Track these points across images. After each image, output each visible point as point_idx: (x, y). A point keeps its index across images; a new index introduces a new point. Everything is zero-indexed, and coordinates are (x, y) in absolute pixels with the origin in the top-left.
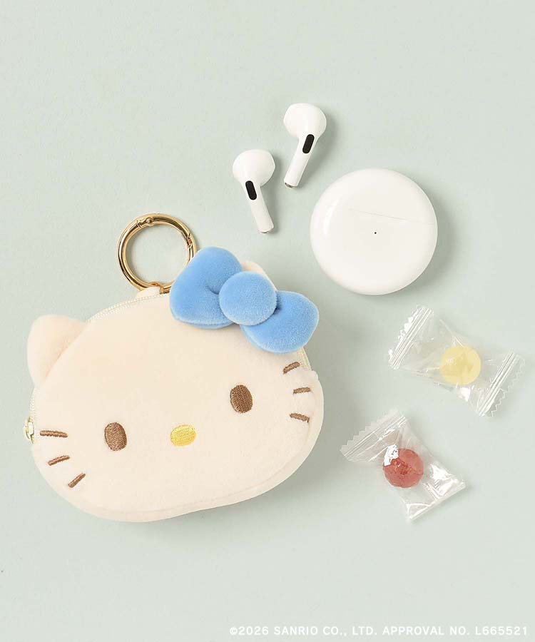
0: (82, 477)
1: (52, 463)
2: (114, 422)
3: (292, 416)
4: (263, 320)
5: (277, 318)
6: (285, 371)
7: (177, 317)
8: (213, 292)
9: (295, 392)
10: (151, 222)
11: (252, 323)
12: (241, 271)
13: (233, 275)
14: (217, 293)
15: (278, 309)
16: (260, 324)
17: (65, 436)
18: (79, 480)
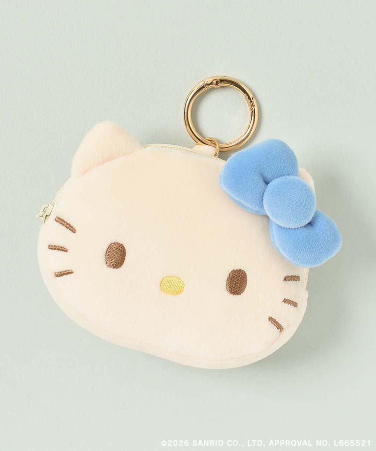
0: (69, 273)
1: (52, 248)
2: (121, 243)
3: (270, 319)
4: (293, 227)
5: (306, 232)
6: (286, 279)
7: (222, 185)
8: (264, 180)
9: (285, 301)
10: (217, 83)
11: (283, 225)
12: (296, 176)
13: (288, 175)
14: (267, 183)
15: (310, 224)
16: (289, 228)
17: (74, 231)
18: (66, 274)
